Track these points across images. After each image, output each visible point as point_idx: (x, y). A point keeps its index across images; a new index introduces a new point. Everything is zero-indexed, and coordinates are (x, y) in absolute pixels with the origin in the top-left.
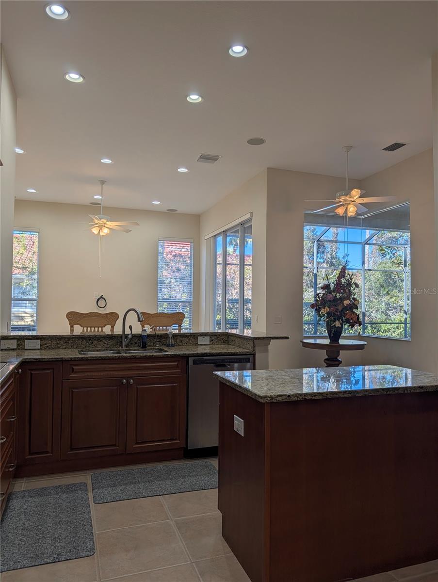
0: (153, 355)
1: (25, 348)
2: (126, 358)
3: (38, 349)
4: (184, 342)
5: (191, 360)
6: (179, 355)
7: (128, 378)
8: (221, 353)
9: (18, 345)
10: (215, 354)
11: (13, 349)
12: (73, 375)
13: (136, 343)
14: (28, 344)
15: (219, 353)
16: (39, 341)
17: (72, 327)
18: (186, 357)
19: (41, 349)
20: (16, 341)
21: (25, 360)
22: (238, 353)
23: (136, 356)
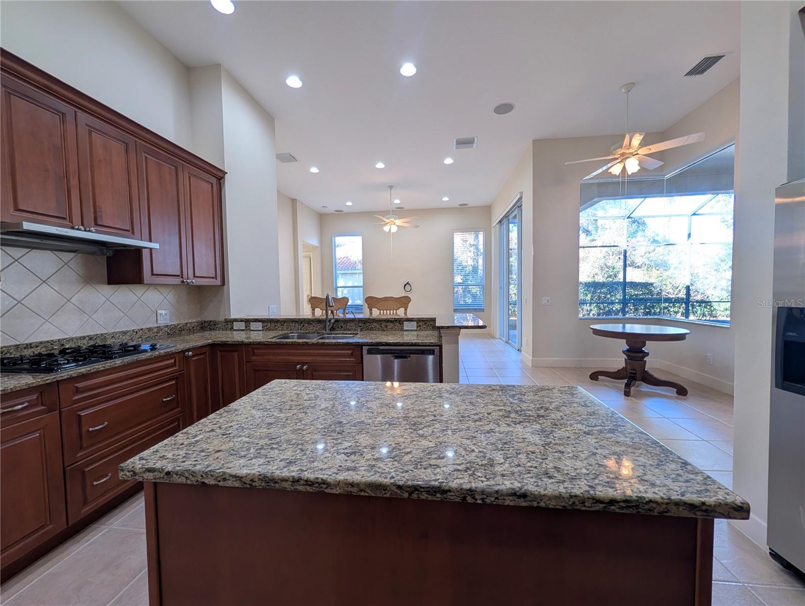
0: (324, 343)
1: (251, 329)
2: (299, 344)
3: (261, 330)
4: (389, 327)
5: (365, 348)
6: (352, 343)
7: (303, 364)
8: (399, 343)
9: (246, 327)
10: (393, 344)
11: (242, 330)
12: (255, 358)
13: (342, 327)
14: (253, 326)
15: (397, 343)
16: (261, 323)
17: (314, 310)
18: (360, 346)
19: (263, 330)
20: (244, 323)
21: (213, 343)
22: (420, 344)
23: (308, 342)
